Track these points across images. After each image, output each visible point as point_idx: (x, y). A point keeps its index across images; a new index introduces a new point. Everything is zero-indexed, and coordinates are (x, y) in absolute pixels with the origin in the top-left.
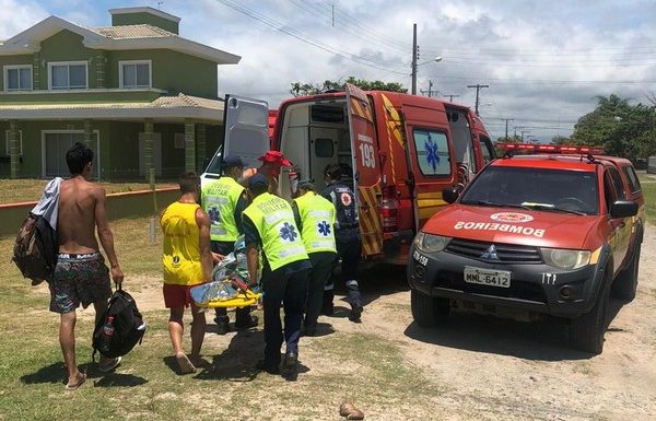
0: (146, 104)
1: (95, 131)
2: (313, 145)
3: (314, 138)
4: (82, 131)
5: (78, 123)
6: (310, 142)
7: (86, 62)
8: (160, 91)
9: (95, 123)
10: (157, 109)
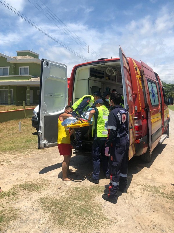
0: (27, 80)
1: (11, 89)
2: (90, 90)
3: (91, 86)
4: (7, 89)
5: (6, 87)
6: (89, 88)
7: (8, 67)
8: (31, 76)
9: (11, 86)
10: (31, 82)
